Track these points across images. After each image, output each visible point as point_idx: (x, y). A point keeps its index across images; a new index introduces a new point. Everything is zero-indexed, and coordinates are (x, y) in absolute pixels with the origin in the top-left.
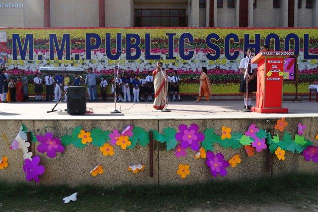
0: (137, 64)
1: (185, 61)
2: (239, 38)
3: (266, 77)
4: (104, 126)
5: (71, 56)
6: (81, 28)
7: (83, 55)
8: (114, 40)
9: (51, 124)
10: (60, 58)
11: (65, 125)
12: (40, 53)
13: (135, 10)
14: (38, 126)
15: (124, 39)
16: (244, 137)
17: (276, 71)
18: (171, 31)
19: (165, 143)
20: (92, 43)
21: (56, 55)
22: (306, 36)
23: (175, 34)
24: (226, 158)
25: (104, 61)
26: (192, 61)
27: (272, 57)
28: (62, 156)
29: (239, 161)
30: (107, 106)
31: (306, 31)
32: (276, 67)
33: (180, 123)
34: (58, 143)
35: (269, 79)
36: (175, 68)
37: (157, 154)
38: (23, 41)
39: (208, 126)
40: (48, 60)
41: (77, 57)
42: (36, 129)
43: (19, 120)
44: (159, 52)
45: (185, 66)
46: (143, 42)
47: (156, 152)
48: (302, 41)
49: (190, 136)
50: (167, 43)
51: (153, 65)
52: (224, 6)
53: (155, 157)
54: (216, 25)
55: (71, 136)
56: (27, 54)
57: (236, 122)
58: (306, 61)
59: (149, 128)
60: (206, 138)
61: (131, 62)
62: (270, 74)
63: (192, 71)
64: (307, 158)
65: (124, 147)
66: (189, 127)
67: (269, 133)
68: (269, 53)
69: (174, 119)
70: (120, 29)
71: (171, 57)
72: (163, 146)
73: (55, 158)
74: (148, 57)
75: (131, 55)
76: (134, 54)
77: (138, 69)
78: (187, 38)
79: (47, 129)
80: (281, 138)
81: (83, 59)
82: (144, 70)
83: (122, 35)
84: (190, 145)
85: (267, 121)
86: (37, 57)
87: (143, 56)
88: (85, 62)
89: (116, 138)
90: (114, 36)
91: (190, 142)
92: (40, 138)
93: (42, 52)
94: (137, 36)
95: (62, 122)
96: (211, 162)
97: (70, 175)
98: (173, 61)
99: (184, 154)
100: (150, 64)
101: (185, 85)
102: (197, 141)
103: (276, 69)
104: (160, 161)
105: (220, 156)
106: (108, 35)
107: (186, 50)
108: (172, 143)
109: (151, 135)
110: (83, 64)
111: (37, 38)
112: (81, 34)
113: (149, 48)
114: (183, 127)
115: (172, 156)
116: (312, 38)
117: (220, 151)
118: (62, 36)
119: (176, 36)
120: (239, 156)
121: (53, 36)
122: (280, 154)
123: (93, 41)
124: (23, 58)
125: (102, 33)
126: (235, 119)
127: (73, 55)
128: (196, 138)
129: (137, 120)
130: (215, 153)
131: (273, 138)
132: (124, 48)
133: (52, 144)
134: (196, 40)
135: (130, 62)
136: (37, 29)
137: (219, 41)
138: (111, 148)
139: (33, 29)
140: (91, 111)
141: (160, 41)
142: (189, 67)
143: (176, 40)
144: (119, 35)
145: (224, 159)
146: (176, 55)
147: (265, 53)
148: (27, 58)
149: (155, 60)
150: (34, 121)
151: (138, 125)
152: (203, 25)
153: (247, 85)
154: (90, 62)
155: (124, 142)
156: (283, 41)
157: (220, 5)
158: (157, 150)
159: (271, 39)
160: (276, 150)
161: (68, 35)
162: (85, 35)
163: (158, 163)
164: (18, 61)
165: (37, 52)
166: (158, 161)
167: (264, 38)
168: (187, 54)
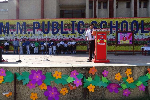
0: (57, 36)
1: (80, 34)
2: (107, 23)
5: (26, 32)
6: (31, 19)
7: (32, 32)
8: (46, 25)
10: (21, 33)
12: (12, 31)
15: (51, 24)
16: (69, 77)
17: (102, 39)
18: (73, 20)
19: (22, 80)
20: (36, 26)
21: (19, 32)
22: (142, 21)
23: (75, 22)
24: (59, 90)
25: (41, 35)
26: (84, 35)
27: (100, 32)
29: (67, 92)
31: (142, 19)
32: (102, 37)
33: (31, 69)
35: (98, 44)
36: (75, 38)
37: (19, 86)
38: (5, 25)
39: (48, 71)
40: (16, 34)
41: (29, 33)
44: (68, 30)
45: (80, 37)
46: (60, 26)
48: (140, 24)
49: (37, 77)
50: (71, 26)
51: (65, 37)
53: (18, 88)
54: (97, 17)
56: (6, 31)
57: (64, 69)
58: (143, 34)
59: (14, 71)
60: (47, 78)
61: (54, 35)
62: (99, 41)
63: (84, 40)
64: (111, 91)
65: (1, 82)
66: (37, 71)
67: (84, 76)
68: (98, 30)
70: (49, 20)
71: (73, 32)
72: (22, 82)
74: (62, 32)
75: (54, 32)
76: (55, 31)
77: (58, 38)
78: (81, 23)
80: (93, 79)
81: (32, 34)
82: (60, 39)
83: (50, 22)
84: (37, 82)
85: (84, 68)
86: (11, 33)
87: (60, 32)
88: (32, 35)
90: (46, 23)
91: (37, 80)
93: (13, 30)
94: (57, 23)
96: (50, 92)
98: (74, 34)
100: (63, 36)
101: (80, 46)
103: (102, 38)
105: (56, 89)
106: (43, 22)
107: (81, 29)
108: (27, 80)
109: (15, 76)
110: (32, 36)
111: (11, 24)
112: (31, 22)
113: (63, 28)
114: (33, 71)
115: (27, 87)
116: (146, 22)
117: (55, 86)
118: (22, 23)
119: (76, 22)
120: (67, 89)
121: (18, 23)
122: (91, 88)
123: (37, 25)
124: (4, 34)
125: (41, 21)
126: (64, 67)
127: (27, 32)
128: (40, 78)
130: (53, 87)
131: (87, 79)
132: (51, 29)
134: (86, 24)
135: (53, 35)
136: (11, 20)
137: (97, 25)
139: (9, 20)
141: (68, 25)
142: (82, 37)
143: (76, 24)
144: (49, 22)
146: (76, 31)
148: (6, 33)
149: (65, 34)
151: (9, 70)
152: (91, 17)
154: (35, 35)
155: (1, 79)
156: (130, 24)
157: (100, 7)
158: (19, 84)
159: (124, 23)
160: (89, 86)
161: (25, 23)
162: (33, 23)
163: (20, 92)
164: (2, 35)
165: (11, 30)
166: (20, 90)
167: (120, 23)
168: (81, 31)
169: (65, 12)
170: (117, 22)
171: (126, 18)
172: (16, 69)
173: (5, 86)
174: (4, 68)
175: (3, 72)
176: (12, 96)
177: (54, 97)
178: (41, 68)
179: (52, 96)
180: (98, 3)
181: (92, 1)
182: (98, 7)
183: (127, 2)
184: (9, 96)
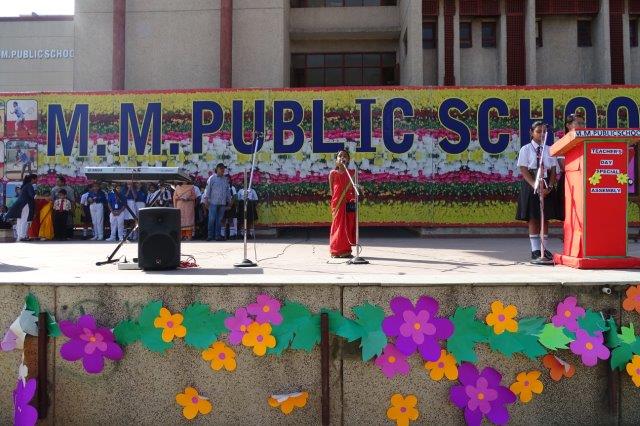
0: (295, 161)
1: (396, 155)
2: (509, 108)
3: (588, 186)
4: (214, 301)
5: (162, 147)
6: (184, 91)
7: (187, 144)
8: (249, 115)
9: (94, 295)
10: (140, 151)
11: (126, 298)
12: (101, 141)
13: (294, 56)
14: (66, 298)
15: (268, 114)
16: (549, 327)
17: (610, 172)
18: (366, 94)
19: (359, 341)
20: (204, 121)
21: (132, 146)
23: (374, 101)
24: (505, 381)
25: (228, 157)
26: (410, 156)
27: (601, 141)
28: (116, 370)
29: (539, 388)
30: (230, 250)
32: (610, 162)
33: (392, 293)
34: (109, 338)
35: (594, 191)
36: (375, 170)
37: (338, 368)
38: (68, 117)
39: (461, 302)
40: (117, 154)
41: (174, 149)
42: (60, 305)
43: (23, 284)
44: (342, 137)
45: (396, 165)
46: (308, 118)
47: (337, 363)
49: (417, 326)
50: (357, 119)
51: (329, 164)
52: (473, 43)
53: (334, 376)
54: (458, 82)
55: (137, 323)
56: (75, 143)
57: (527, 291)
59: (319, 305)
60: (458, 329)
61: (285, 157)
62: (596, 178)
63: (410, 177)
65: (260, 350)
66: (414, 302)
67: (611, 321)
68: (592, 132)
69: (379, 285)
70: (261, 93)
71: (366, 147)
72: (354, 349)
73: (101, 374)
74: (319, 147)
75: (285, 144)
76: (289, 141)
77: (298, 172)
78: (398, 109)
79: (84, 305)
81: (186, 153)
82: (310, 174)
83: (267, 103)
84: (418, 348)
85: (605, 290)
86: (95, 149)
87: (307, 145)
88: (189, 158)
89: (243, 328)
90: (249, 106)
91: (419, 340)
92: (67, 327)
93: (105, 139)
94: (295, 106)
95: (119, 290)
96: (469, 390)
97: (133, 415)
98: (370, 155)
99: (405, 369)
100: (323, 161)
101: (395, 206)
102: (435, 337)
103: (610, 167)
104: (346, 385)
105: (493, 375)
106: (238, 105)
107: (398, 133)
108: (376, 342)
109: (324, 321)
110: (186, 162)
111: (97, 112)
112: (183, 103)
113: (320, 129)
114: (401, 303)
115: (375, 371)
117: (491, 363)
118: (146, 107)
119: (377, 105)
120: (537, 374)
121: (127, 108)
123: (208, 116)
124: (67, 152)
125: (225, 100)
126: (527, 285)
127: (166, 145)
128: (432, 330)
129: (292, 285)
130: (480, 368)
131: (620, 332)
132: (268, 130)
133: (94, 342)
134: (417, 112)
135: (280, 157)
136: (98, 94)
137: (467, 114)
138: (229, 353)
139: (90, 94)
140: (192, 261)
141: (343, 114)
142: (403, 168)
143: (377, 113)
144: (260, 104)
145: (502, 384)
146: (377, 142)
147: (582, 132)
148: (75, 151)
149: (333, 154)
150: (55, 287)
151: (293, 299)
152: (431, 81)
153: (542, 205)
154: (200, 158)
155: (260, 339)
156: (603, 113)
157: (466, 43)
158: (339, 358)
159: (578, 109)
160: (630, 361)
161: (158, 106)
162: (191, 105)
163: (342, 390)
164: (57, 157)
165: (94, 138)
166: (342, 384)
167: (562, 107)
168: (401, 142)
169: (312, 62)
170: (548, 103)
171: (585, 87)
172: (325, 293)
173: (275, 364)
174: (274, 290)
175: (266, 309)
176: (305, 410)
177: (486, 410)
178: (433, 290)
179: (478, 408)
180: (461, 23)
181: (436, 18)
182: (461, 39)
183: (578, 21)
184: (295, 410)
